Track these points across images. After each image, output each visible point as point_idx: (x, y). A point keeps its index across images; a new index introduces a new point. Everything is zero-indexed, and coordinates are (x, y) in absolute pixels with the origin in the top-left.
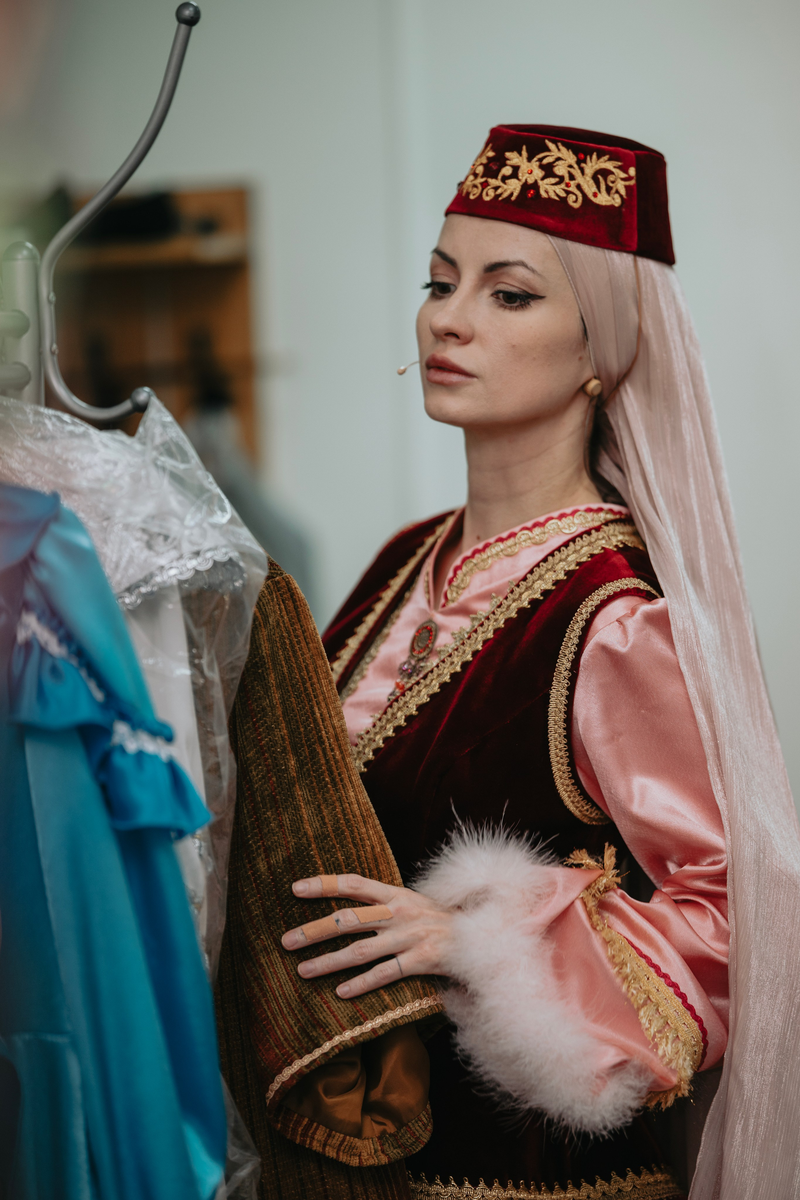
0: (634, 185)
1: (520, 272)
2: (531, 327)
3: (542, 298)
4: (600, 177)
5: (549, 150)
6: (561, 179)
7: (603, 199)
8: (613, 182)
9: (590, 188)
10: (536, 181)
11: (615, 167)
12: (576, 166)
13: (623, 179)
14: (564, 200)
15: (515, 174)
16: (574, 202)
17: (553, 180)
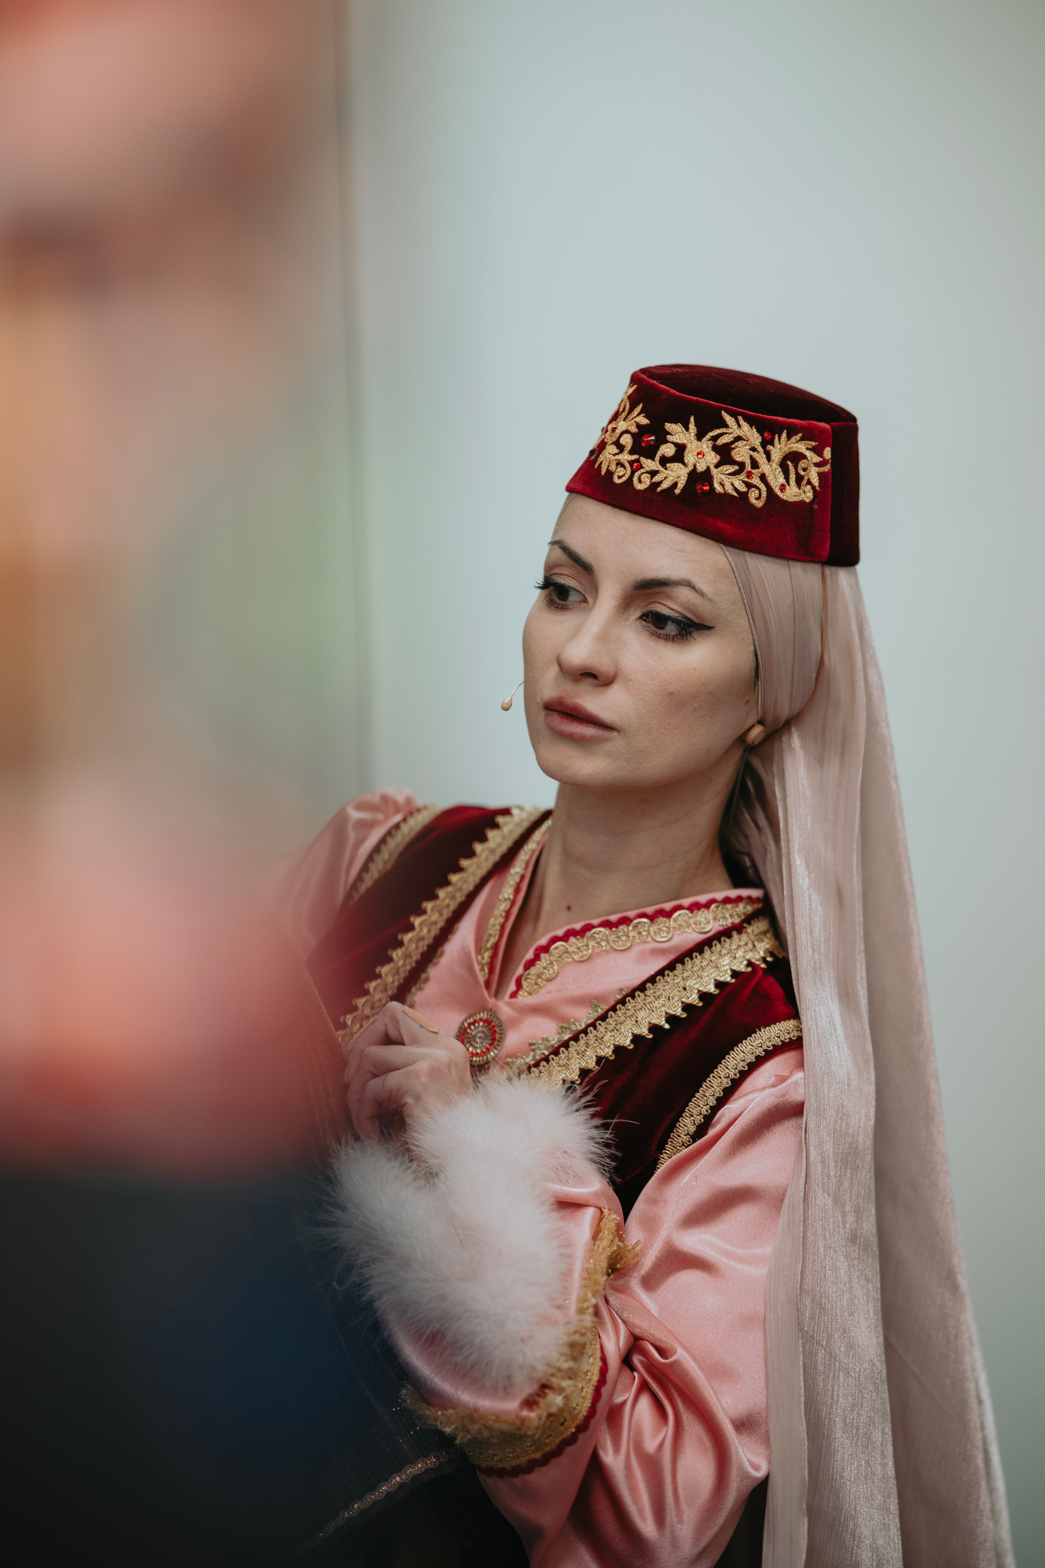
0: (828, 472)
1: (684, 594)
2: (695, 669)
3: (709, 628)
4: (789, 463)
5: (727, 426)
6: (742, 465)
7: (792, 494)
8: (805, 470)
9: (776, 479)
10: (708, 468)
11: (807, 449)
12: (760, 449)
13: (817, 465)
14: (744, 496)
15: (679, 456)
16: (756, 499)
17: (732, 469)
